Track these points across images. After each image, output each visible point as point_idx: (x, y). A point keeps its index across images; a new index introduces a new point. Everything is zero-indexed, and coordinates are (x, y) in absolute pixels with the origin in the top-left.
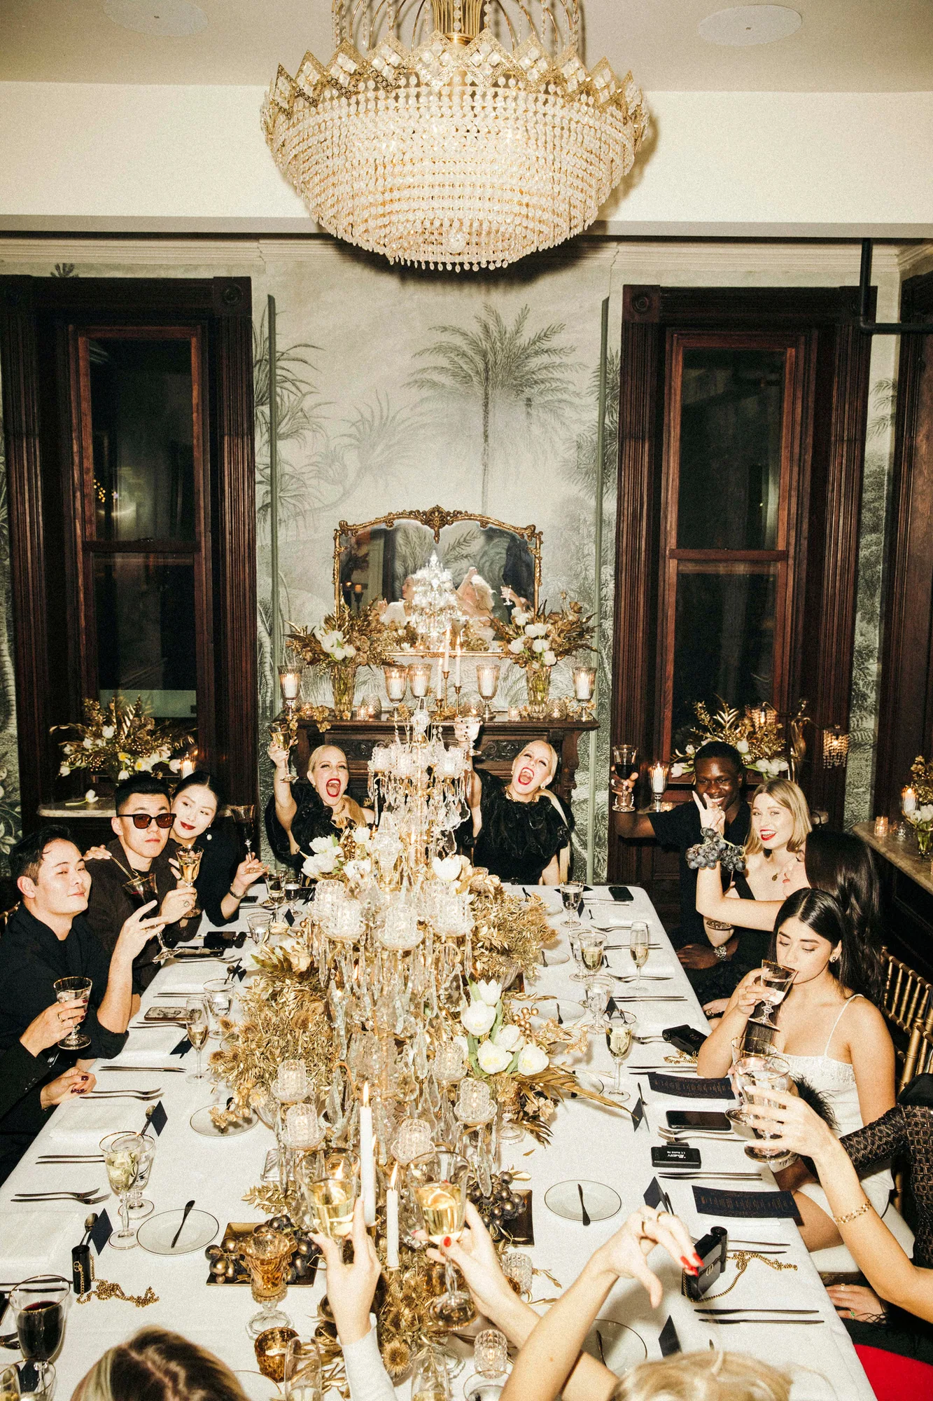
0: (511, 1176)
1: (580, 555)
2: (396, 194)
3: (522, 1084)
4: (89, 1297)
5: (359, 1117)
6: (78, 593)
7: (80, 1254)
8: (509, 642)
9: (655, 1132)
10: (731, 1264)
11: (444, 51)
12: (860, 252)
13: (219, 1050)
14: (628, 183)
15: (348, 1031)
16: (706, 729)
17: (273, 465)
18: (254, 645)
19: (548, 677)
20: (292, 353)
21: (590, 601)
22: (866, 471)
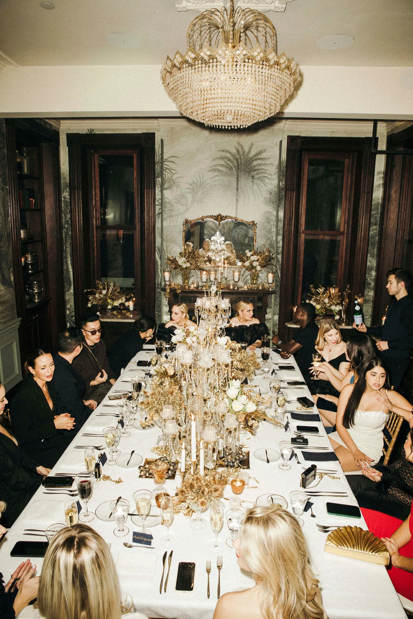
0: (242, 446)
1: (270, 231)
2: (208, 101)
3: (247, 415)
4: (100, 480)
5: (191, 425)
6: (94, 244)
7: (97, 465)
8: (244, 262)
9: (293, 433)
10: (317, 477)
11: (226, 50)
12: (373, 125)
13: (142, 401)
14: (292, 97)
15: (187, 395)
16: (313, 294)
17: (162, 199)
18: (155, 262)
19: (258, 275)
20: (170, 159)
21: (273, 248)
22: (373, 203)
